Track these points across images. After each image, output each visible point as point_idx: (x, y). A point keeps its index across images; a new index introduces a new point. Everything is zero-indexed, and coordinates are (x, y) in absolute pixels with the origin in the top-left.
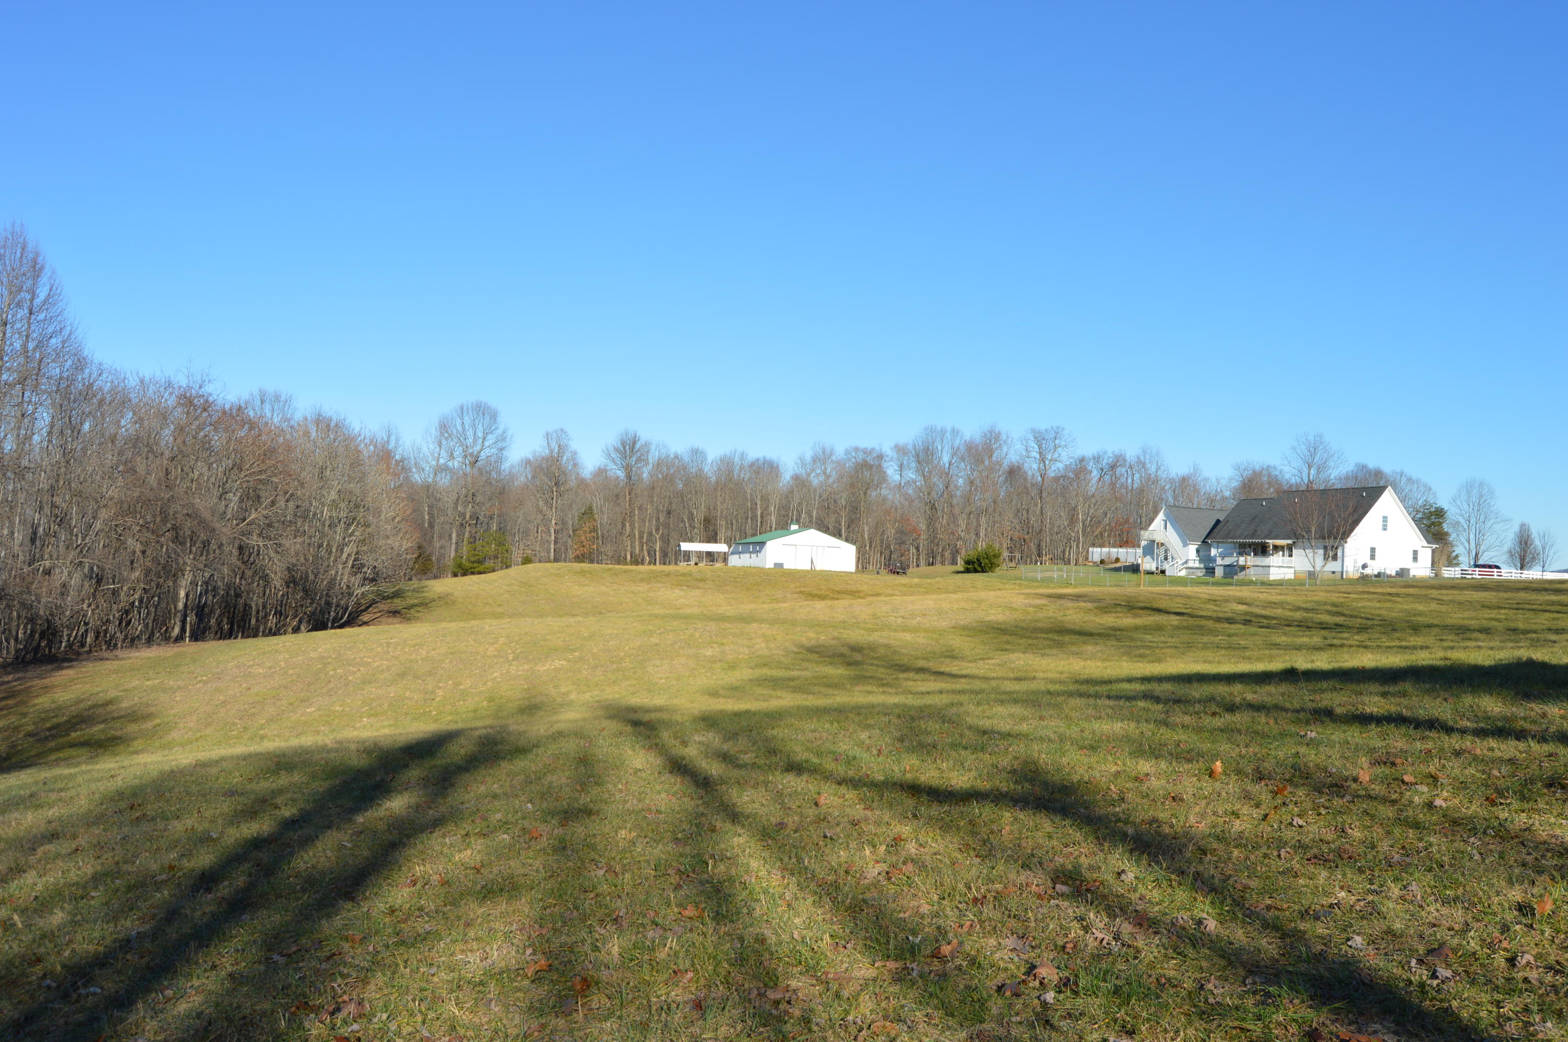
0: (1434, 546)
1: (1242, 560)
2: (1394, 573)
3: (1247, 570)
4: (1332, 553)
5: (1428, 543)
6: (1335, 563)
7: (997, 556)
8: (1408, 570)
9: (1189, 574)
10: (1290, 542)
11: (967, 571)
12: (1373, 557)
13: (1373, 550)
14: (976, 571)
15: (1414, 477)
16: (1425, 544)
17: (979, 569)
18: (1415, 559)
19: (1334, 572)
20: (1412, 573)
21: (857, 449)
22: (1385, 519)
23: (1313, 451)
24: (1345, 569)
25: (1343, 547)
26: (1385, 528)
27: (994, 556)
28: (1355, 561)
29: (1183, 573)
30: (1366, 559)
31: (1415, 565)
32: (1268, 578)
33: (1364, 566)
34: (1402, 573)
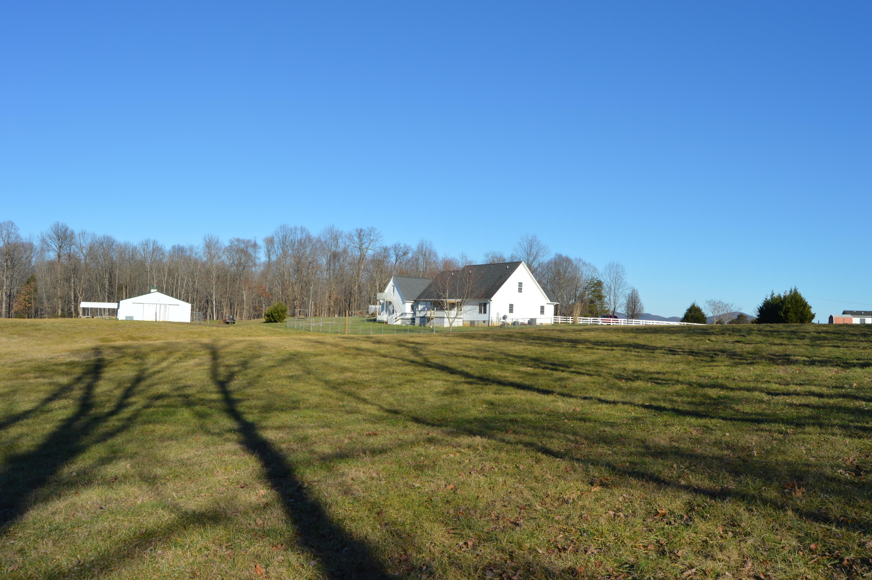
0: (555, 303)
1: (428, 314)
2: (526, 322)
3: (432, 321)
4: (484, 308)
5: (551, 301)
6: (485, 315)
7: (284, 311)
8: (535, 320)
9: (402, 323)
10: (459, 300)
11: (267, 322)
12: (511, 311)
13: (511, 306)
14: (272, 322)
15: (587, 262)
16: (549, 302)
17: (273, 320)
18: (542, 312)
19: (484, 322)
20: (538, 322)
21: (238, 240)
22: (520, 284)
23: (531, 245)
24: (490, 319)
25: (490, 303)
26: (520, 290)
27: (282, 311)
28: (498, 314)
29: (399, 323)
30: (506, 312)
31: (542, 316)
32: (443, 326)
33: (504, 318)
34: (532, 322)
